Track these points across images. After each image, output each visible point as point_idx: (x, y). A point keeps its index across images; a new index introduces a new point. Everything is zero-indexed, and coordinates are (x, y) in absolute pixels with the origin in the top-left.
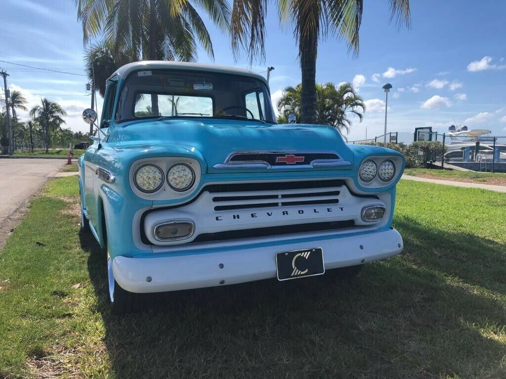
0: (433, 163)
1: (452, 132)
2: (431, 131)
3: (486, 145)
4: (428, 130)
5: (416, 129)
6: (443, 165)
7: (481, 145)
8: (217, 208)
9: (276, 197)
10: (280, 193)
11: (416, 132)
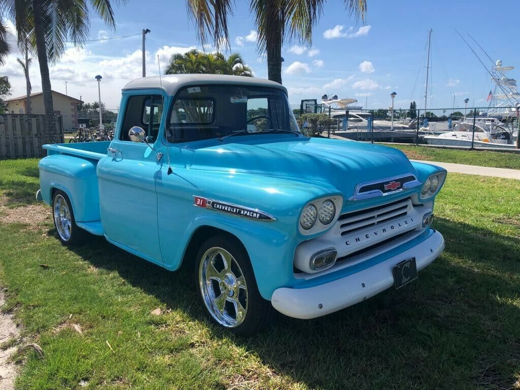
0: (321, 135)
1: (324, 101)
2: (316, 103)
3: (354, 114)
4: (314, 103)
5: (303, 101)
6: (329, 136)
7: (350, 113)
8: (343, 234)
9: (373, 217)
10: (375, 214)
11: (302, 104)
